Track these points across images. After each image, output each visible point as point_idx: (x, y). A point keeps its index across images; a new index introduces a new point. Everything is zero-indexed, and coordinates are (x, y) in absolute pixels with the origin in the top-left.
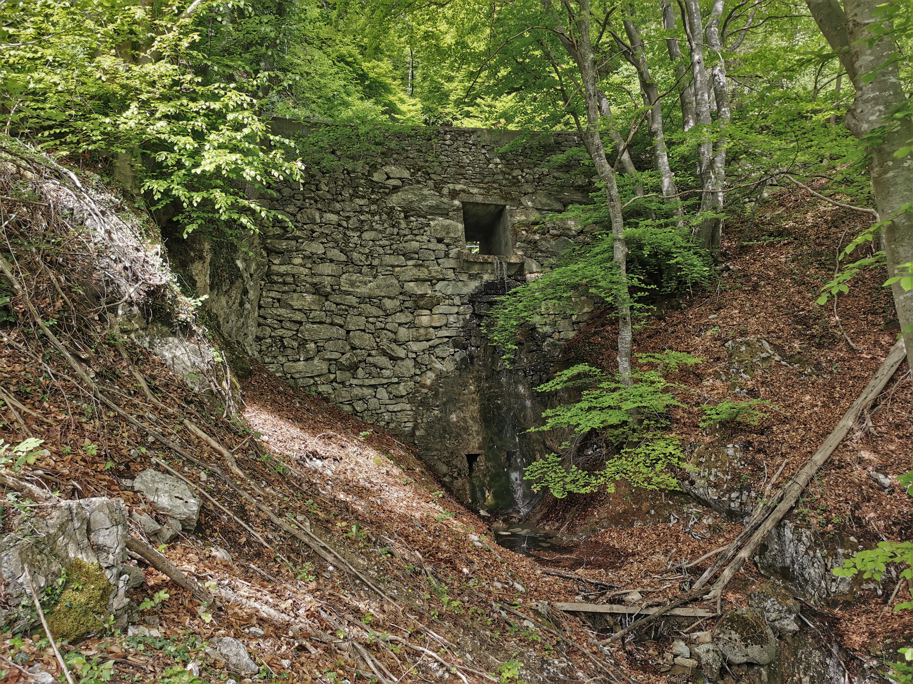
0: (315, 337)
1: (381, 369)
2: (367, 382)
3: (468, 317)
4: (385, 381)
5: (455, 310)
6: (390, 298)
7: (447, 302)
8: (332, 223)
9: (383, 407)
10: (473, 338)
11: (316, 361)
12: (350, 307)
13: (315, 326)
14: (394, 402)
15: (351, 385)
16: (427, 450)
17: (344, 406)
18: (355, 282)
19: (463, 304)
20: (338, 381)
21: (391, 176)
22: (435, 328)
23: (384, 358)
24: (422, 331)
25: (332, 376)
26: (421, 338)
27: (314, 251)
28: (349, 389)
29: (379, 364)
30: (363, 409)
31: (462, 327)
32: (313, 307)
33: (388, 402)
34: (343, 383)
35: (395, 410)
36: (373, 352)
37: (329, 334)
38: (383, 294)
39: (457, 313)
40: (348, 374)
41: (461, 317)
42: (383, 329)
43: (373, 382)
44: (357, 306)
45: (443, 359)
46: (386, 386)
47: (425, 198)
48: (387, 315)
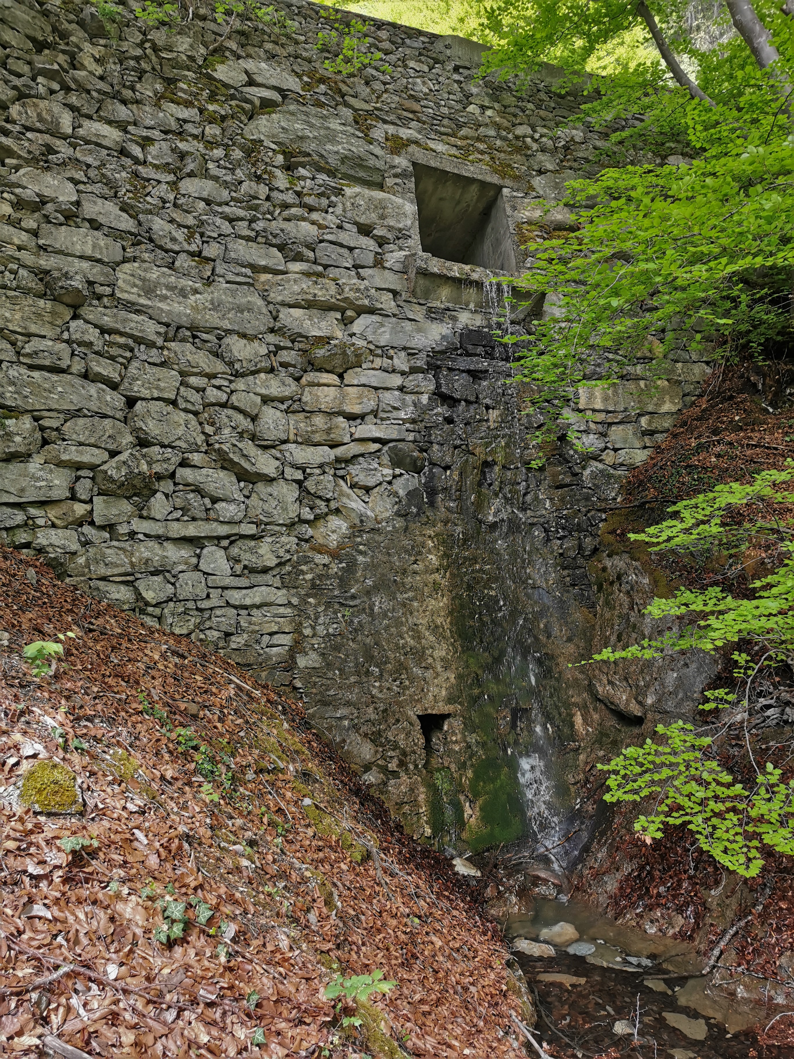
0: (34, 402)
1: (215, 500)
2: (176, 530)
3: (425, 399)
4: (223, 530)
5: (397, 380)
6: (244, 336)
7: (378, 362)
8: (105, 142)
9: (215, 594)
10: (436, 447)
11: (34, 465)
12: (139, 341)
13: (36, 374)
14: (244, 582)
15: (132, 535)
16: (325, 703)
17: (112, 588)
18: (157, 284)
19: (414, 370)
20: (98, 520)
21: (259, 79)
22: (351, 417)
23: (222, 474)
24: (319, 421)
25: (80, 509)
26: (317, 438)
27: (47, 192)
28: (127, 545)
29: (211, 488)
30: (162, 597)
31: (413, 421)
32: (33, 329)
33: (228, 581)
34: (110, 527)
35: (248, 602)
36: (196, 458)
37: (74, 398)
38: (226, 325)
39: (401, 389)
40: (126, 507)
41: (409, 398)
42: (224, 405)
43: (191, 530)
44: (160, 342)
45: (368, 490)
46: (225, 543)
47: (331, 138)
48: (237, 375)
